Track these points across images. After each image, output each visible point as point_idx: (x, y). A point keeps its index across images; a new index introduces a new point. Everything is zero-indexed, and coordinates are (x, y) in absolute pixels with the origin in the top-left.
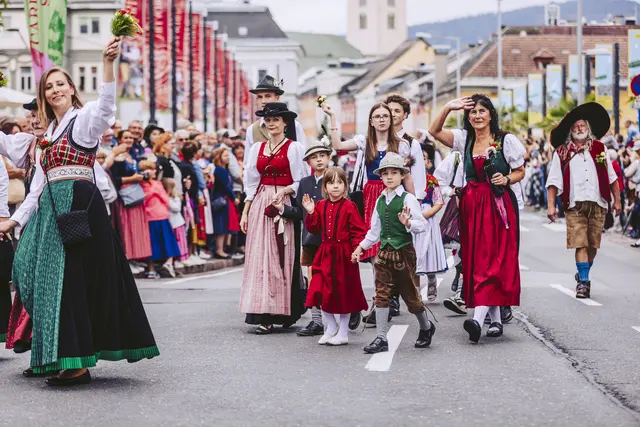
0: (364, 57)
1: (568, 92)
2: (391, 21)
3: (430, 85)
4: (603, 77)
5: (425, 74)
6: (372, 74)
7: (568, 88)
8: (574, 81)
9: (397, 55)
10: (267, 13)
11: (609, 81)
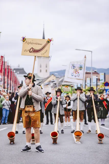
0: (41, 78)
1: (86, 86)
2: (46, 71)
3: (55, 84)
4: (94, 83)
5: (54, 81)
6: (43, 82)
7: (86, 85)
8: (88, 83)
9: (48, 78)
10: (23, 69)
11: (95, 83)
